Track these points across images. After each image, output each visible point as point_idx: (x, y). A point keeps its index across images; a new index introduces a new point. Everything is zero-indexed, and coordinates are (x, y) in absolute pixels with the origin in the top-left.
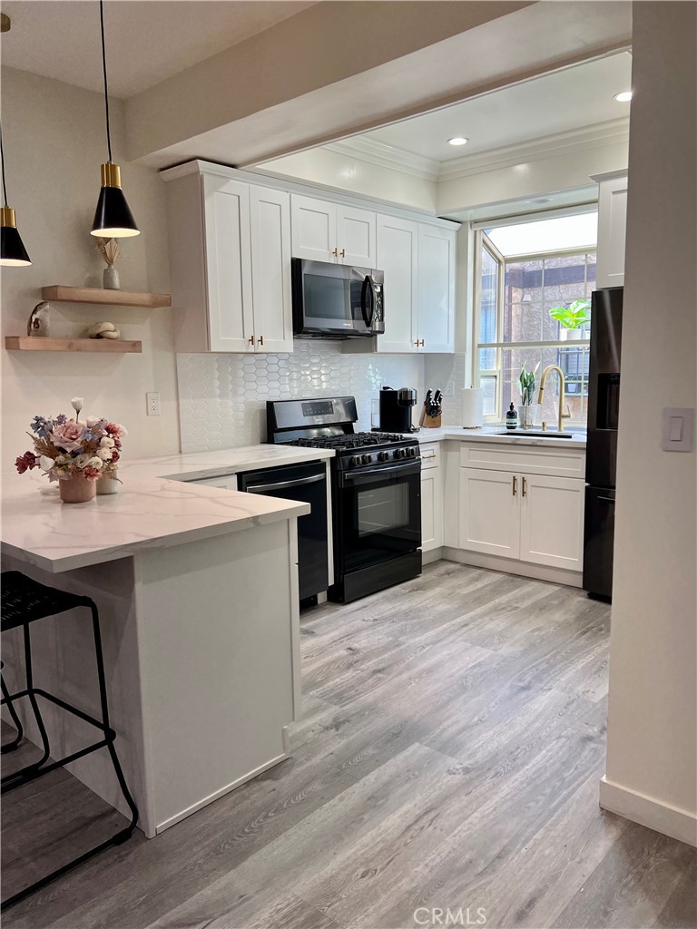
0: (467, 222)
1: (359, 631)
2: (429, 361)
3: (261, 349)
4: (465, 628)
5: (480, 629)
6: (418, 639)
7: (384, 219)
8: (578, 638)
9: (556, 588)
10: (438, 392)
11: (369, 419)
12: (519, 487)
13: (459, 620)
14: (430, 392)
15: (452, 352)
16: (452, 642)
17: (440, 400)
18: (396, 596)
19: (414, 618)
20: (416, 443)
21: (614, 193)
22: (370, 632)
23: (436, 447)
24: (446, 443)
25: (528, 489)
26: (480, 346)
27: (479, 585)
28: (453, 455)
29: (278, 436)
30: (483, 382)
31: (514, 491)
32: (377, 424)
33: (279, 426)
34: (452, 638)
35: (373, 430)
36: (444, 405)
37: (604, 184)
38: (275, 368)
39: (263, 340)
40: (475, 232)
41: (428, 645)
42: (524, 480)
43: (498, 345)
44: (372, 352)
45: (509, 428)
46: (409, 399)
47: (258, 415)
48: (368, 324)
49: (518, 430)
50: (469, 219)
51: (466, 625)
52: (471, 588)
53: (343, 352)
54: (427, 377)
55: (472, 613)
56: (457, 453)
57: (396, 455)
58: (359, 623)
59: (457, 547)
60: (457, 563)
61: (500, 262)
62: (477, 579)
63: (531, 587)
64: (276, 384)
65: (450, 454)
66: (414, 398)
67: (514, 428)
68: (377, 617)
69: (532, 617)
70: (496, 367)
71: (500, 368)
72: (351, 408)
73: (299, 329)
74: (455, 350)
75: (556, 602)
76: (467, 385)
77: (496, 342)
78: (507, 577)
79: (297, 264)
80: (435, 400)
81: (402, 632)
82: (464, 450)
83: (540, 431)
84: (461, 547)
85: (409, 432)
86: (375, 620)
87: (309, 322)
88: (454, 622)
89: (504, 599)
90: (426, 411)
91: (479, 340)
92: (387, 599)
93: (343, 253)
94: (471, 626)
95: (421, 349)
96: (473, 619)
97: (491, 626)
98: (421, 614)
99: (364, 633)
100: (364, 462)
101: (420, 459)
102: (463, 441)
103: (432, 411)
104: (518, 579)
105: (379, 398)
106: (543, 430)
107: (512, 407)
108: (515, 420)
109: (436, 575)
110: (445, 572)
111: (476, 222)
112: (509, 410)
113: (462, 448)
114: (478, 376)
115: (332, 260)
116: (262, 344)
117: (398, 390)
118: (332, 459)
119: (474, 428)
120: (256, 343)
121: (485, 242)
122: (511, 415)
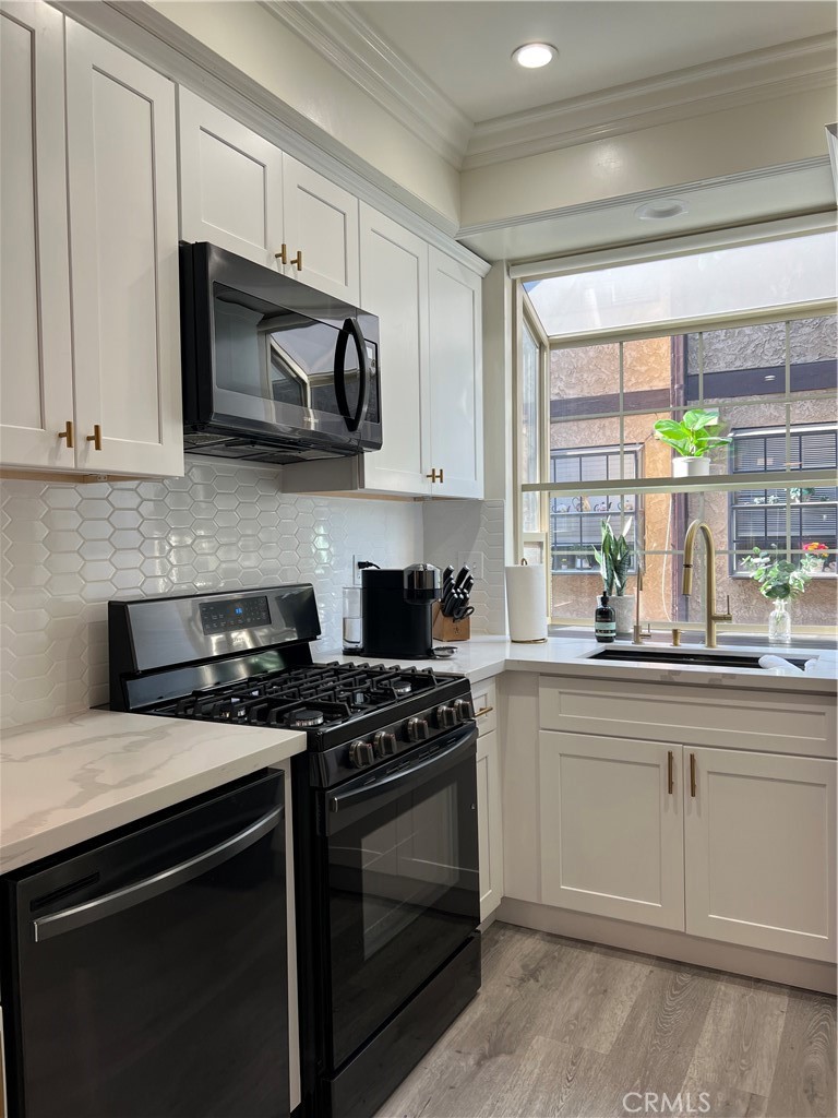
0: (500, 261)
3: (95, 461)
7: (373, 218)
10: (464, 572)
12: (682, 775)
14: (449, 572)
15: (481, 496)
17: (468, 586)
18: (452, 1091)
20: (466, 686)
23: (489, 690)
24: (510, 678)
25: (703, 781)
26: (526, 488)
29: (139, 690)
30: (528, 552)
31: (671, 785)
32: (357, 635)
33: (143, 664)
35: (349, 653)
38: (131, 519)
39: (103, 437)
40: (514, 282)
42: (692, 757)
44: (351, 489)
45: (601, 640)
47: (86, 638)
48: (352, 425)
49: (619, 644)
50: (504, 257)
53: (285, 487)
54: (428, 545)
56: (532, 699)
57: (435, 721)
59: (536, 900)
60: (532, 931)
61: (543, 345)
64: (134, 559)
65: (514, 702)
66: (431, 587)
67: (610, 640)
71: (546, 529)
72: (303, 611)
73: (198, 415)
74: (486, 493)
75: (817, 1059)
76: (509, 562)
77: (538, 482)
79: (193, 258)
80: (459, 586)
82: (548, 694)
83: (666, 646)
84: (545, 901)
85: (429, 654)
87: (225, 402)
90: (442, 608)
91: (524, 479)
93: (298, 261)
95: (438, 489)
102: (542, 674)
103: (457, 608)
105: (361, 586)
106: (675, 644)
107: (604, 600)
108: (613, 626)
109: (508, 981)
110: (524, 967)
111: (514, 263)
112: (599, 605)
113: (541, 689)
114: (521, 543)
115: (275, 266)
116: (98, 447)
117: (402, 568)
118: (295, 760)
119: (535, 641)
120: (80, 443)
121: (524, 306)
122: (604, 615)
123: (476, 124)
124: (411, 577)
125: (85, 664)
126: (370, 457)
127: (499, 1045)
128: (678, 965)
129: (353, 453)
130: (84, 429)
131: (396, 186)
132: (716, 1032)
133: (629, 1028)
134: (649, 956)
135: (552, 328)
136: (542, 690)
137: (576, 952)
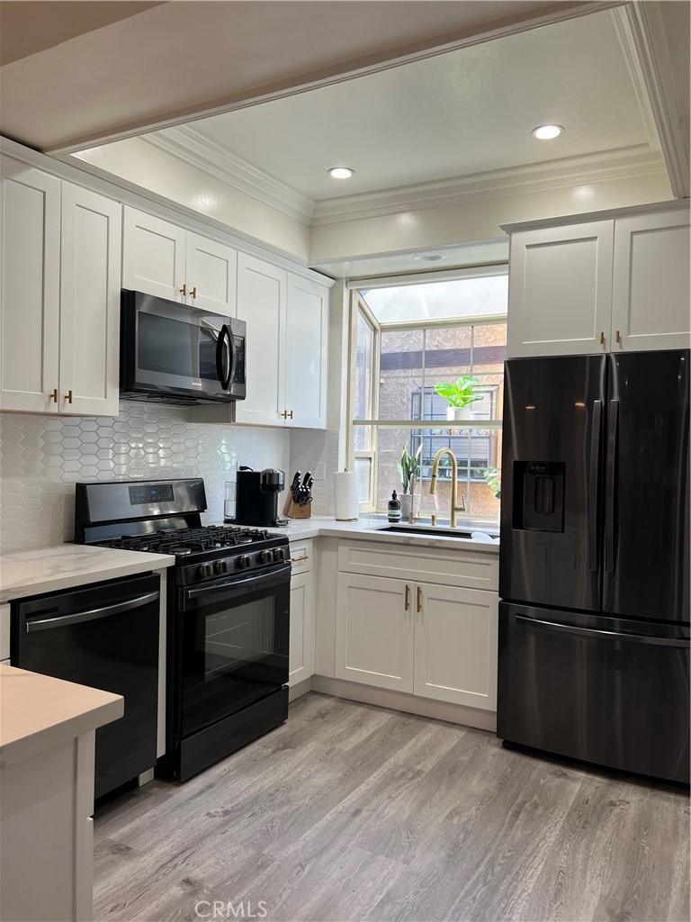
0: (342, 278)
1: (202, 839)
2: (296, 438)
3: (69, 409)
4: (358, 819)
5: (377, 817)
6: (291, 849)
7: (247, 260)
8: (511, 826)
9: (461, 733)
10: (308, 475)
11: (220, 508)
12: (413, 599)
13: (346, 802)
14: (298, 475)
15: (324, 428)
16: (342, 850)
17: (310, 484)
18: (255, 762)
19: (282, 804)
20: (284, 542)
21: (528, 247)
22: (219, 838)
23: (308, 546)
24: (322, 540)
25: (425, 603)
26: (355, 423)
27: (364, 734)
28: (328, 556)
29: (91, 533)
30: (357, 464)
31: (407, 605)
32: (232, 513)
33: (93, 519)
34: (341, 842)
35: (227, 521)
36: (314, 491)
37: (516, 237)
38: (93, 437)
39: (73, 396)
40: (351, 291)
41: (307, 860)
42: (419, 591)
43: (372, 423)
44: (228, 421)
45: (391, 521)
46: (275, 483)
47: (63, 504)
48: (225, 386)
49: (402, 524)
50: (344, 276)
51: (358, 812)
52: (356, 740)
53: (190, 420)
54: (292, 455)
55: (363, 787)
56: (336, 553)
57: (260, 559)
58: (201, 822)
59: (332, 676)
60: (331, 696)
61: (375, 329)
62: (359, 724)
63: (430, 732)
64: (94, 460)
65: (326, 554)
66: (281, 483)
67: (396, 521)
68: (229, 807)
69: (443, 788)
70: (370, 448)
71: (375, 449)
72: (198, 492)
73: (128, 385)
74: (328, 425)
75: (465, 759)
76: (341, 469)
77: (370, 419)
78: (397, 718)
79: (129, 300)
80: (304, 484)
81: (267, 836)
82: (343, 550)
83: (428, 526)
84: (337, 676)
85: (274, 525)
86: (226, 813)
87: (142, 376)
88: (340, 807)
89: (400, 756)
90: (293, 497)
91: (353, 417)
92: (244, 770)
93: (194, 293)
94: (364, 814)
95: (289, 422)
96: (366, 800)
97: (391, 811)
98: (292, 794)
99: (210, 843)
100: (216, 571)
101: (290, 564)
102: (341, 538)
103: (301, 498)
104: (412, 721)
105: (235, 481)
106: (433, 525)
107: (394, 496)
108: (399, 512)
109: (306, 718)
110: (318, 713)
111: (352, 280)
112: (391, 499)
113: (340, 548)
114: (352, 457)
115: (179, 299)
116: (70, 402)
117: (260, 471)
118: (169, 569)
119: (350, 520)
120: (62, 400)
121: (360, 305)
122: (393, 505)
123: (317, 201)
124: (264, 477)
125: (62, 517)
126: (239, 403)
127: (288, 745)
128: (411, 715)
129: (230, 401)
130: (64, 392)
131: (262, 242)
132: (414, 745)
133: (366, 741)
134: (396, 710)
135: (382, 319)
137: (352, 707)
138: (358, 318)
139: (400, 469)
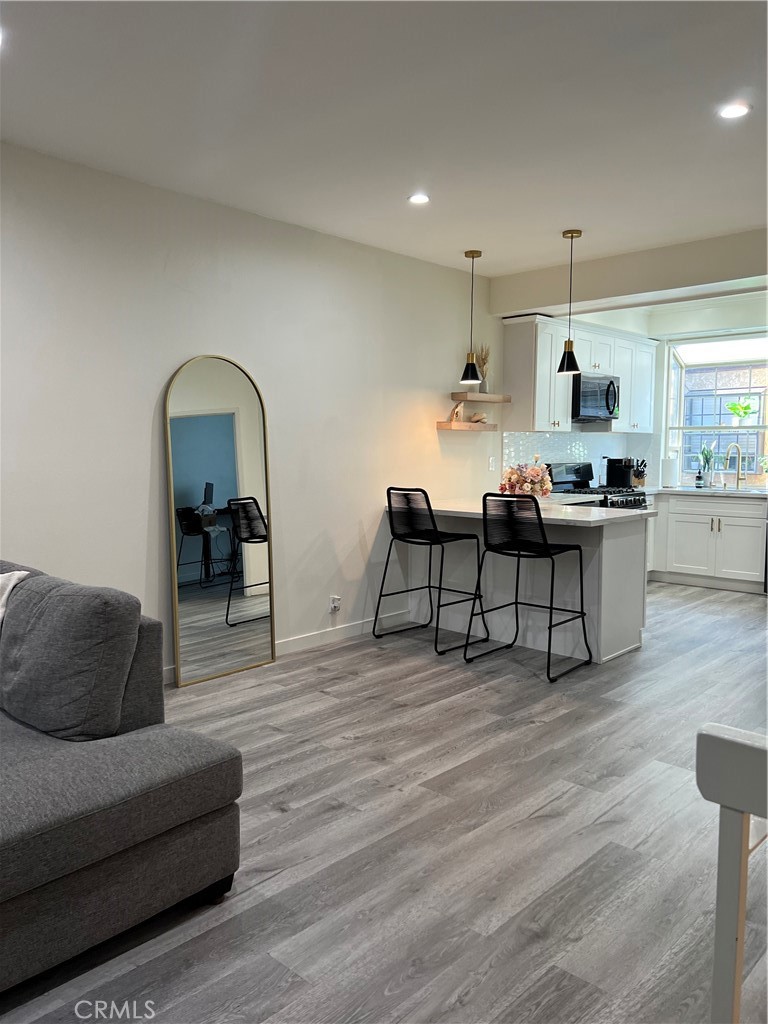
0: (664, 340)
4: (697, 609)
7: (619, 342)
9: (742, 594)
10: (644, 461)
12: (716, 525)
14: (638, 461)
15: (652, 432)
17: (645, 466)
20: (643, 494)
23: (654, 497)
24: (658, 496)
25: (723, 527)
26: (671, 428)
27: (689, 592)
28: (664, 503)
31: (712, 529)
32: (605, 482)
33: (555, 481)
36: (647, 470)
39: (559, 423)
40: (670, 348)
42: (720, 521)
43: (679, 428)
44: (607, 431)
48: (610, 413)
54: (628, 451)
57: (635, 501)
61: (682, 367)
64: (557, 452)
65: (661, 504)
66: (631, 465)
71: (680, 445)
72: (589, 471)
73: (574, 416)
74: (654, 431)
75: (746, 599)
76: (662, 457)
78: (704, 589)
79: (577, 377)
80: (641, 466)
82: (672, 501)
85: (631, 488)
89: (711, 598)
91: (670, 425)
93: (598, 365)
95: (636, 430)
96: (698, 605)
97: (712, 608)
102: (670, 494)
103: (640, 474)
105: (607, 465)
106: (725, 489)
107: (699, 473)
108: (702, 482)
112: (697, 475)
114: (668, 450)
116: (559, 426)
117: (622, 458)
120: (556, 425)
121: (674, 355)
122: (699, 478)
124: (625, 462)
126: (614, 421)
129: (608, 420)
133: (691, 594)
135: (687, 361)
136: (671, 500)
137: (676, 586)
138: (672, 361)
139: (701, 457)
